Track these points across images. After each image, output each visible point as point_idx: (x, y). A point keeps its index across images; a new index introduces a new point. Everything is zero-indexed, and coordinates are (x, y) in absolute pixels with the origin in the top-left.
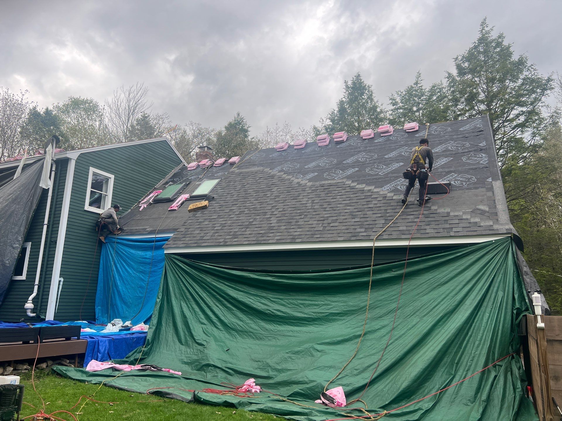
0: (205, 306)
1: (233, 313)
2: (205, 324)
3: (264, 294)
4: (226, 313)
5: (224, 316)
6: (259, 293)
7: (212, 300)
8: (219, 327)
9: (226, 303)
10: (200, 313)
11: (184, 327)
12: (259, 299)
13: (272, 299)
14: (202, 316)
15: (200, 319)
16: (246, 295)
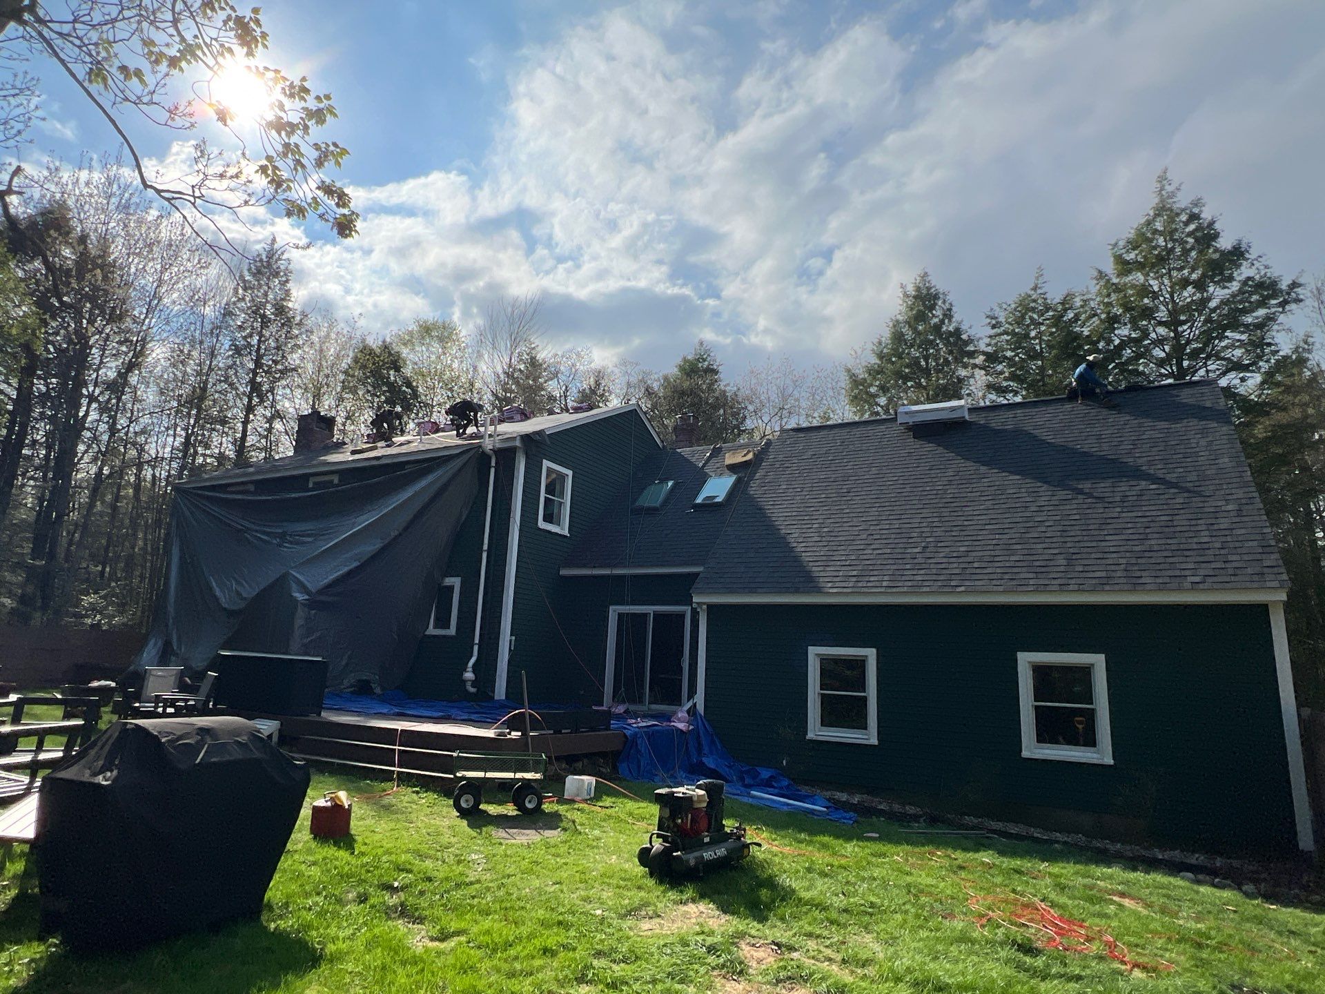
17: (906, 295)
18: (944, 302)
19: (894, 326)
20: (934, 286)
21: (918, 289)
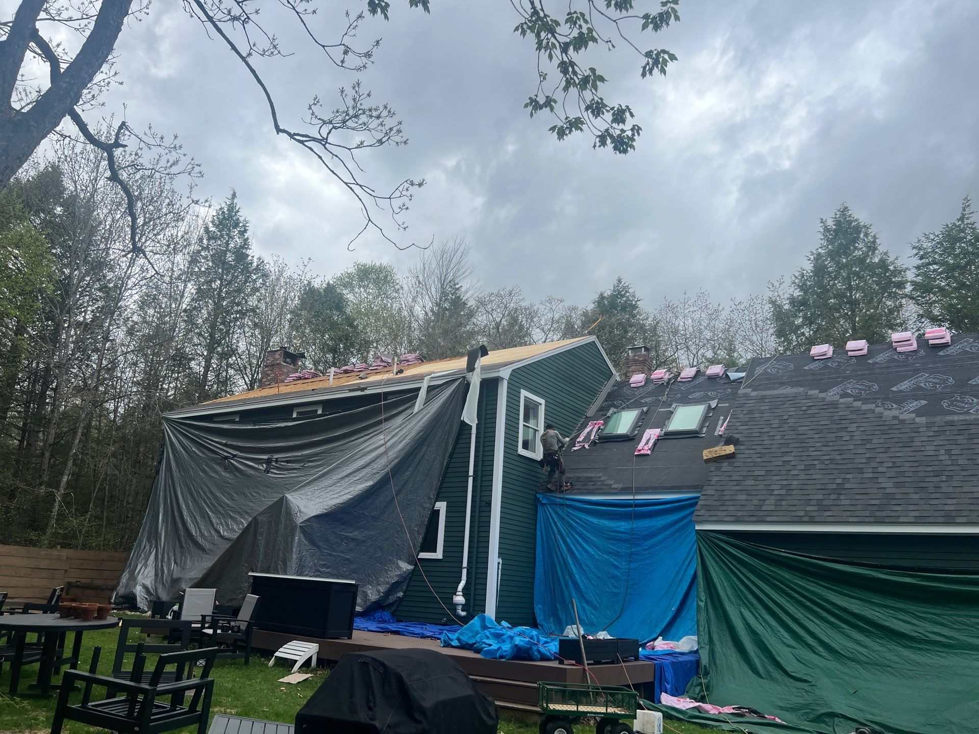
0: (788, 618)
1: (842, 632)
2: (794, 648)
3: (901, 605)
4: (830, 631)
5: (829, 636)
6: (889, 602)
7: (798, 610)
8: (821, 654)
9: (825, 614)
10: (781, 630)
11: (757, 650)
12: (892, 612)
13: (918, 614)
14: (786, 635)
15: (783, 639)
16: (867, 605)
17: (827, 230)
18: (866, 235)
19: (816, 259)
20: (856, 220)
21: (838, 223)
